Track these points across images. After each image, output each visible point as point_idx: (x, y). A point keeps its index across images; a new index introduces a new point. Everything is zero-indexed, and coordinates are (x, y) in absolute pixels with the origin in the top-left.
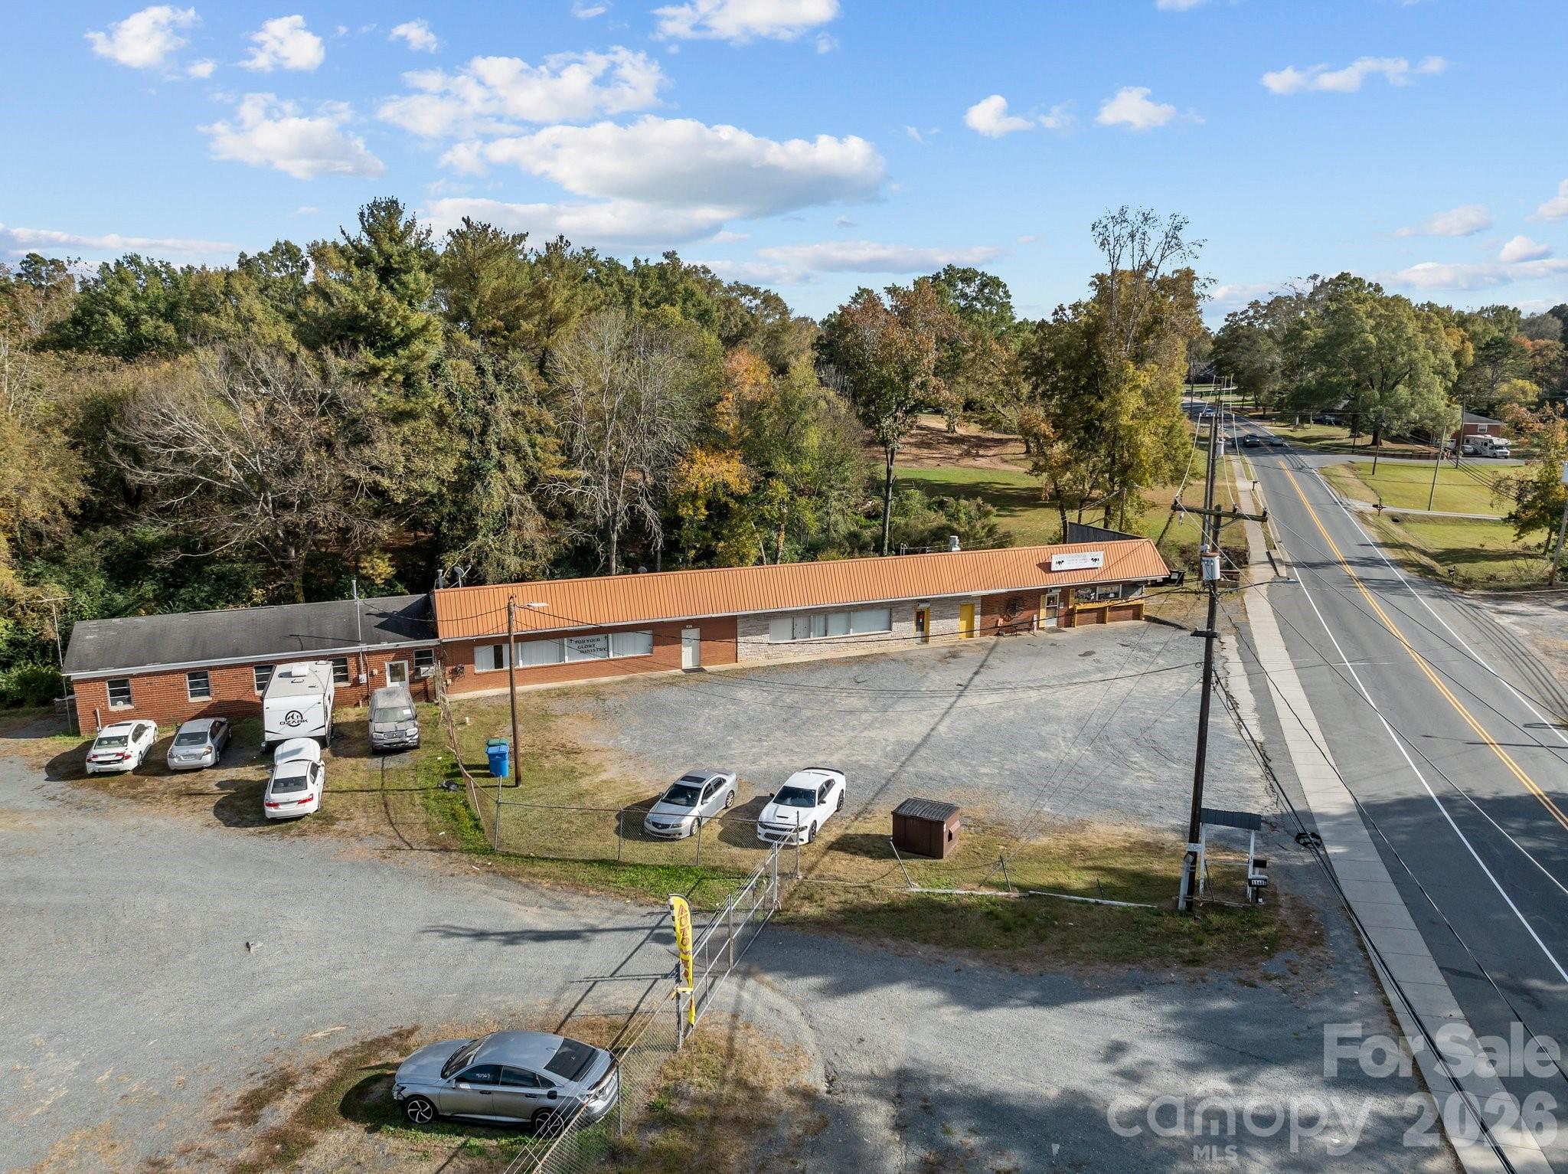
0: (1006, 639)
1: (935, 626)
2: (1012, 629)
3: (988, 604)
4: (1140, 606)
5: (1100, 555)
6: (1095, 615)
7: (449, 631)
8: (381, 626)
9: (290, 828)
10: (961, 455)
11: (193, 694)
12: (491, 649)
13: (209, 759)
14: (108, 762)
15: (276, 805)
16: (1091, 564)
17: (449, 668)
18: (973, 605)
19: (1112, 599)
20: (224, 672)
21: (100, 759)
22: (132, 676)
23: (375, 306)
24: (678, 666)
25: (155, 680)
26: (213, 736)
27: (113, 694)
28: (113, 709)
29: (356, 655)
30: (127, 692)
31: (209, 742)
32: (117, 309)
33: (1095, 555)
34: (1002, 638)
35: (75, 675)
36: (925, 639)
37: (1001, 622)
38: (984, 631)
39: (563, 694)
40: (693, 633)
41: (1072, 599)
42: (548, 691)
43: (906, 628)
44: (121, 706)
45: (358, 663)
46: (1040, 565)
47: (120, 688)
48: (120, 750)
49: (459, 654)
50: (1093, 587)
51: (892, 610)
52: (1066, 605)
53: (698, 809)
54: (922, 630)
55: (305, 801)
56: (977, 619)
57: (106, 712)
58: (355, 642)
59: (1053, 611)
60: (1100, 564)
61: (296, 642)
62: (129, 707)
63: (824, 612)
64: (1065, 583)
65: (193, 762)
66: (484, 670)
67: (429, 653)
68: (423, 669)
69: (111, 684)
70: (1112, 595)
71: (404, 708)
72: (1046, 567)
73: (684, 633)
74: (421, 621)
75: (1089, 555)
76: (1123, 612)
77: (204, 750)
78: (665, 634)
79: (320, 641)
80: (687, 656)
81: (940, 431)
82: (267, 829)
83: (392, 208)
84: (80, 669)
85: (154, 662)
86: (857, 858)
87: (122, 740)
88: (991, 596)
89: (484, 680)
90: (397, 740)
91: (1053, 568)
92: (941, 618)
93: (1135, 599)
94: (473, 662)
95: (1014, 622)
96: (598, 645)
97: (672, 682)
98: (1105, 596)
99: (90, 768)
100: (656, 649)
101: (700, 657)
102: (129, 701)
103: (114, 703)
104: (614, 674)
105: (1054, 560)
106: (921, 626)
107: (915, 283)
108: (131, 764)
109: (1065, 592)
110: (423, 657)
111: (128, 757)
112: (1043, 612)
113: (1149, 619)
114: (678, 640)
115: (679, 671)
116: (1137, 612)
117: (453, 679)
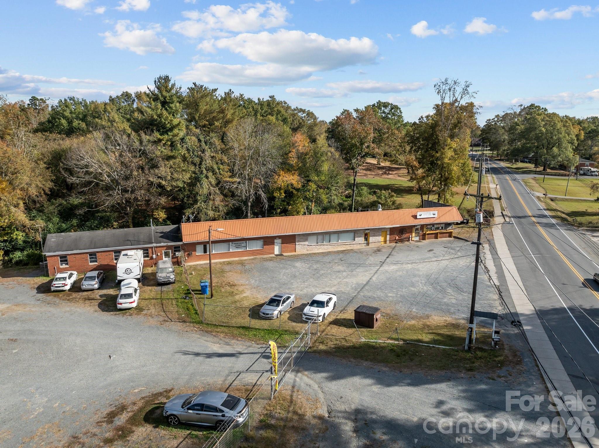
0: (399, 244)
1: (371, 239)
2: (401, 241)
3: (393, 231)
4: (451, 232)
5: (436, 212)
6: (434, 235)
7: (186, 239)
8: (161, 237)
9: (126, 313)
10: (382, 174)
11: (91, 262)
12: (203, 246)
13: (96, 286)
14: (59, 287)
15: (121, 304)
16: (433, 216)
17: (187, 253)
18: (386, 231)
19: (440, 230)
20: (103, 253)
21: (56, 285)
22: (68, 255)
23: (160, 116)
24: (273, 253)
25: (77, 256)
26: (98, 278)
27: (61, 261)
28: (61, 267)
29: (152, 248)
30: (66, 261)
31: (96, 280)
32: (65, 117)
33: (434, 212)
34: (397, 244)
35: (48, 254)
36: (368, 244)
37: (397, 237)
38: (391, 241)
39: (229, 263)
40: (279, 241)
41: (425, 229)
42: (224, 262)
43: (361, 240)
44: (64, 266)
45: (152, 251)
46: (413, 216)
47: (64, 259)
48: (64, 282)
49: (191, 247)
50: (433, 225)
51: (355, 233)
52: (423, 231)
53: (280, 308)
54: (367, 240)
55: (132, 303)
56: (388, 237)
57: (58, 268)
58: (152, 243)
59: (418, 234)
60: (436, 216)
61: (129, 243)
62: (67, 266)
63: (329, 233)
64: (422, 223)
65: (90, 287)
66: (200, 254)
67: (179, 247)
68: (177, 253)
69: (61, 258)
70: (440, 228)
71: (170, 268)
72: (415, 217)
73: (276, 241)
74: (176, 235)
75: (432, 212)
76: (445, 235)
77: (94, 283)
78: (268, 241)
79: (138, 242)
80: (277, 250)
81: (374, 164)
82: (117, 313)
83: (167, 79)
84: (49, 252)
85: (77, 249)
86: (341, 328)
87: (64, 279)
88: (394, 228)
89: (199, 258)
90: (167, 280)
91: (418, 217)
92: (374, 236)
93: (449, 229)
94: (195, 251)
95: (402, 238)
96: (243, 245)
97: (271, 259)
98: (438, 228)
99: (53, 289)
100: (265, 247)
101: (282, 250)
102: (67, 264)
103: (62, 265)
104: (249, 256)
105: (418, 214)
106: (366, 239)
107: (365, 107)
108: (68, 288)
109: (422, 226)
110: (177, 249)
111: (67, 285)
112: (414, 234)
113: (455, 237)
114: (273, 243)
115: (273, 255)
116: (450, 235)
117: (188, 257)
